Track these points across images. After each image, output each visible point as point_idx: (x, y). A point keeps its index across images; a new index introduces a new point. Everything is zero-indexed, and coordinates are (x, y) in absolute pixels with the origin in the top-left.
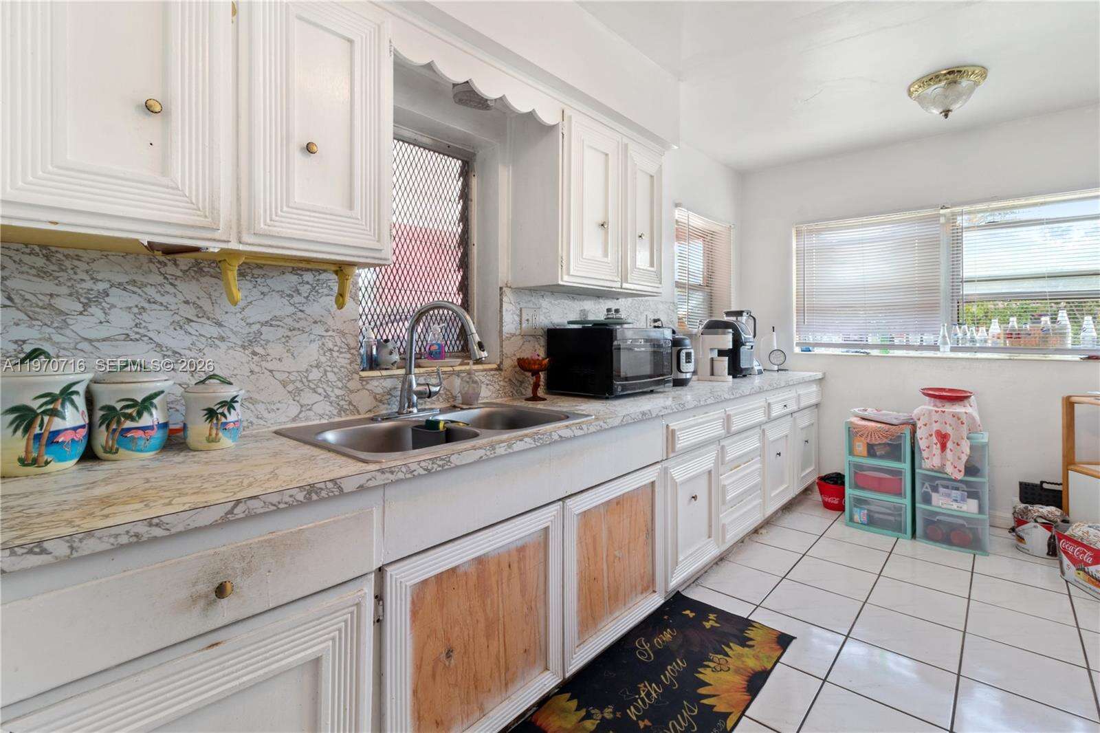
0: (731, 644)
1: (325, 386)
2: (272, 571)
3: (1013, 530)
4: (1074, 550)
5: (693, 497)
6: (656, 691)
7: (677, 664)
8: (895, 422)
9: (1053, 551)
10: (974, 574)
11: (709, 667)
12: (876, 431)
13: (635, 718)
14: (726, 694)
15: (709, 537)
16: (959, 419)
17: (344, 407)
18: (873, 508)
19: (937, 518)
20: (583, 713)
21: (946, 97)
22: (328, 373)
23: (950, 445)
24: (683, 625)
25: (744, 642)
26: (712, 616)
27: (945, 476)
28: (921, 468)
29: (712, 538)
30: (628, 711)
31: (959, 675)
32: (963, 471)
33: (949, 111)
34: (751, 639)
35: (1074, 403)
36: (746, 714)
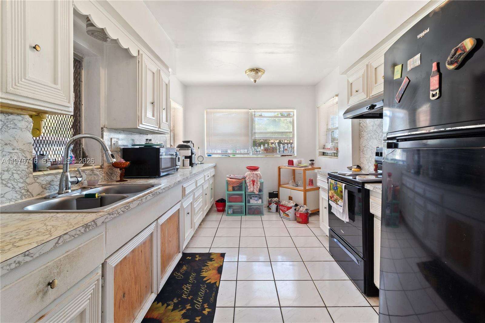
0: (208, 262)
1: (12, 182)
2: (69, 270)
3: (268, 207)
4: (283, 208)
5: (188, 213)
6: (189, 286)
7: (192, 275)
8: (240, 178)
9: (277, 210)
10: (263, 221)
11: (204, 271)
12: (236, 182)
13: (186, 298)
14: (213, 277)
15: (191, 228)
16: (257, 175)
17: (24, 193)
18: (233, 208)
19: (252, 207)
20: (166, 305)
21: (256, 77)
22: (14, 174)
23: (255, 184)
24: (189, 262)
25: (211, 260)
26: (197, 256)
27: (254, 193)
28: (247, 192)
29: (192, 228)
30: (183, 296)
31: (268, 248)
32: (258, 191)
33: (256, 81)
34: (213, 258)
35: (280, 168)
36: (221, 280)
